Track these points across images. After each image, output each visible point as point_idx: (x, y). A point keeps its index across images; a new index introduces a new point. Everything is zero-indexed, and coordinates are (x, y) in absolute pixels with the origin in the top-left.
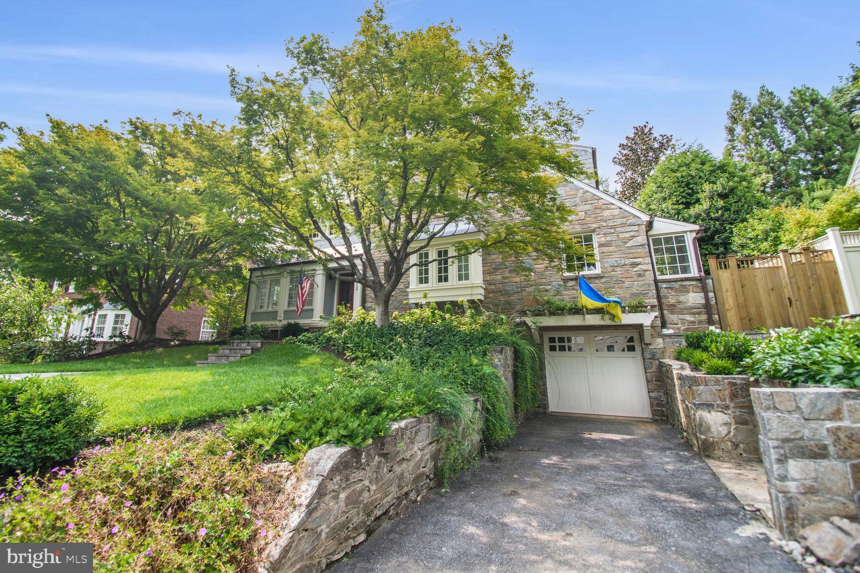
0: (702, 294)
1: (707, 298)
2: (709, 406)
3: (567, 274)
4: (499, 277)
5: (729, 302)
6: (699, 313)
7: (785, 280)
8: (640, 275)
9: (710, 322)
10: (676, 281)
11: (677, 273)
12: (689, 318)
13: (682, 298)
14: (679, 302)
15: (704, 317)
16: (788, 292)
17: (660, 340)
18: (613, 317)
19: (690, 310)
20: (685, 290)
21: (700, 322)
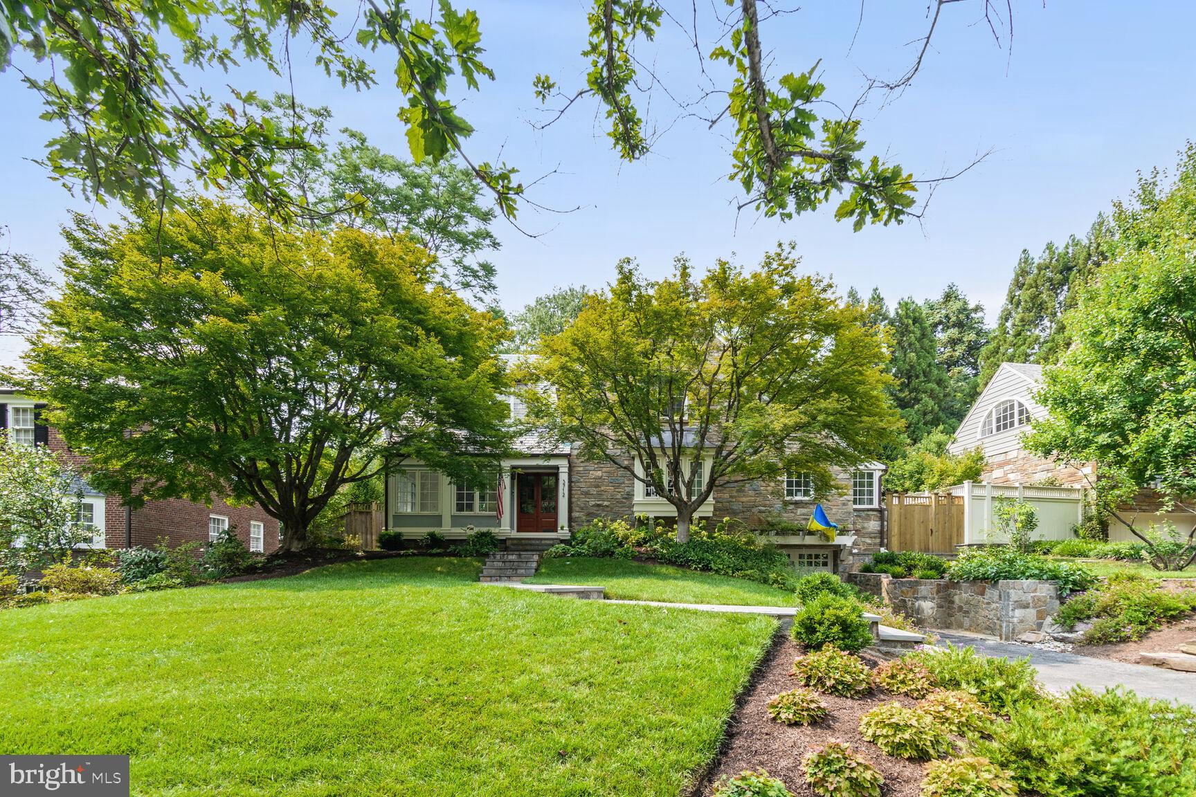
0: (879, 523)
1: (882, 526)
2: (925, 598)
3: (788, 498)
4: (727, 496)
5: (895, 530)
6: (875, 538)
7: (932, 516)
8: (844, 504)
9: (881, 545)
10: (863, 510)
11: (864, 503)
12: (868, 541)
13: (866, 525)
14: (863, 528)
15: (878, 541)
16: (931, 525)
17: (851, 558)
18: (827, 538)
19: (870, 535)
20: (868, 518)
21: (875, 544)
